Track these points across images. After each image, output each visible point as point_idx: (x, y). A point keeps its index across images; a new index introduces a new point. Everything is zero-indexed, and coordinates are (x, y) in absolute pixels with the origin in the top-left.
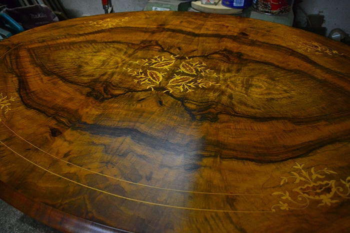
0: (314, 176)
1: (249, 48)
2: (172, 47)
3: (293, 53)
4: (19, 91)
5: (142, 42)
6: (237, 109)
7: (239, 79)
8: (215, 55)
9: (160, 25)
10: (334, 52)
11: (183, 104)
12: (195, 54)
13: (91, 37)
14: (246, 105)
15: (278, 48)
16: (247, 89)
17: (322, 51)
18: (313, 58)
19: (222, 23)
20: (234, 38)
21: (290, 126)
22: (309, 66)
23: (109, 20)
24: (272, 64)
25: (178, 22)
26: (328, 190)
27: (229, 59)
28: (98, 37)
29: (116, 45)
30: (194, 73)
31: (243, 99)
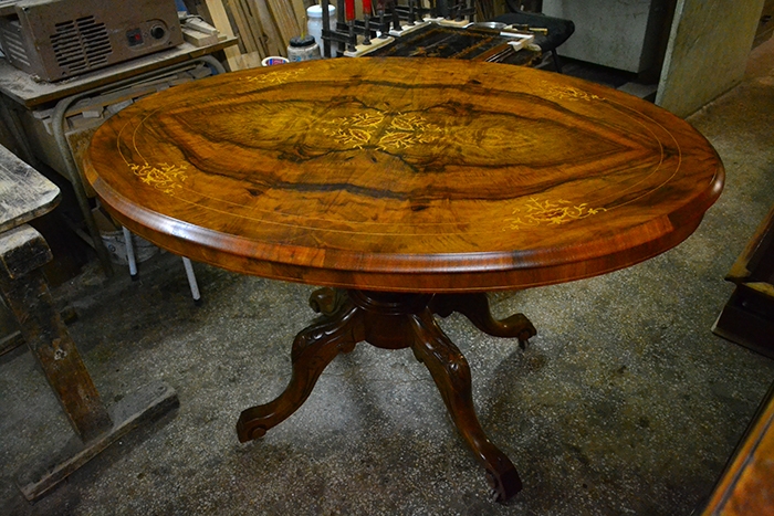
0: (548, 206)
1: (483, 98)
2: (376, 103)
3: (540, 100)
4: (186, 159)
5: (334, 98)
6: (467, 160)
7: (470, 131)
8: (436, 109)
9: (355, 77)
10: (594, 97)
11: (401, 159)
12: (410, 108)
13: (258, 97)
14: (477, 155)
15: (522, 95)
16: (478, 141)
17: (578, 97)
18: (565, 105)
19: (445, 70)
20: (462, 88)
21: (528, 170)
22: (559, 113)
23: (275, 73)
24: (511, 114)
25: (379, 72)
26: (560, 214)
27: (455, 112)
28: (268, 96)
29: (297, 104)
30: (411, 128)
31: (474, 151)
